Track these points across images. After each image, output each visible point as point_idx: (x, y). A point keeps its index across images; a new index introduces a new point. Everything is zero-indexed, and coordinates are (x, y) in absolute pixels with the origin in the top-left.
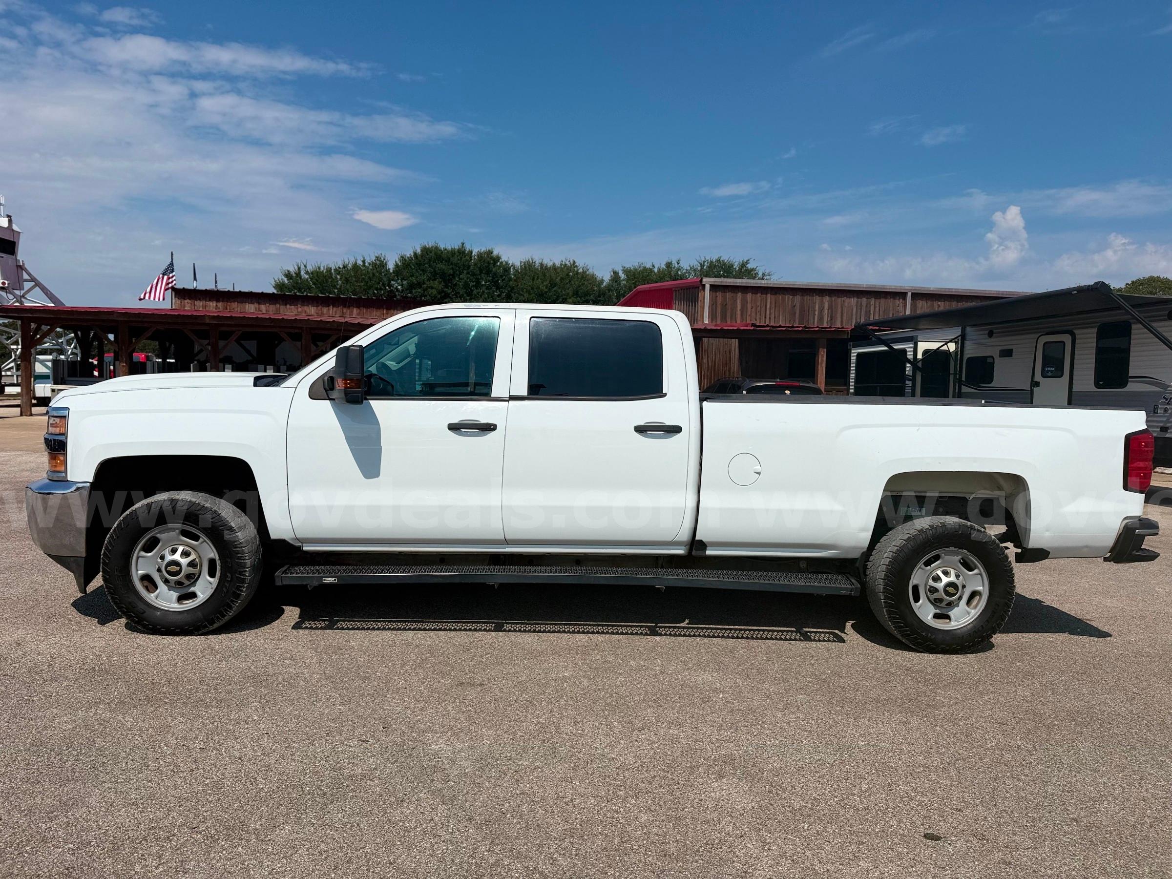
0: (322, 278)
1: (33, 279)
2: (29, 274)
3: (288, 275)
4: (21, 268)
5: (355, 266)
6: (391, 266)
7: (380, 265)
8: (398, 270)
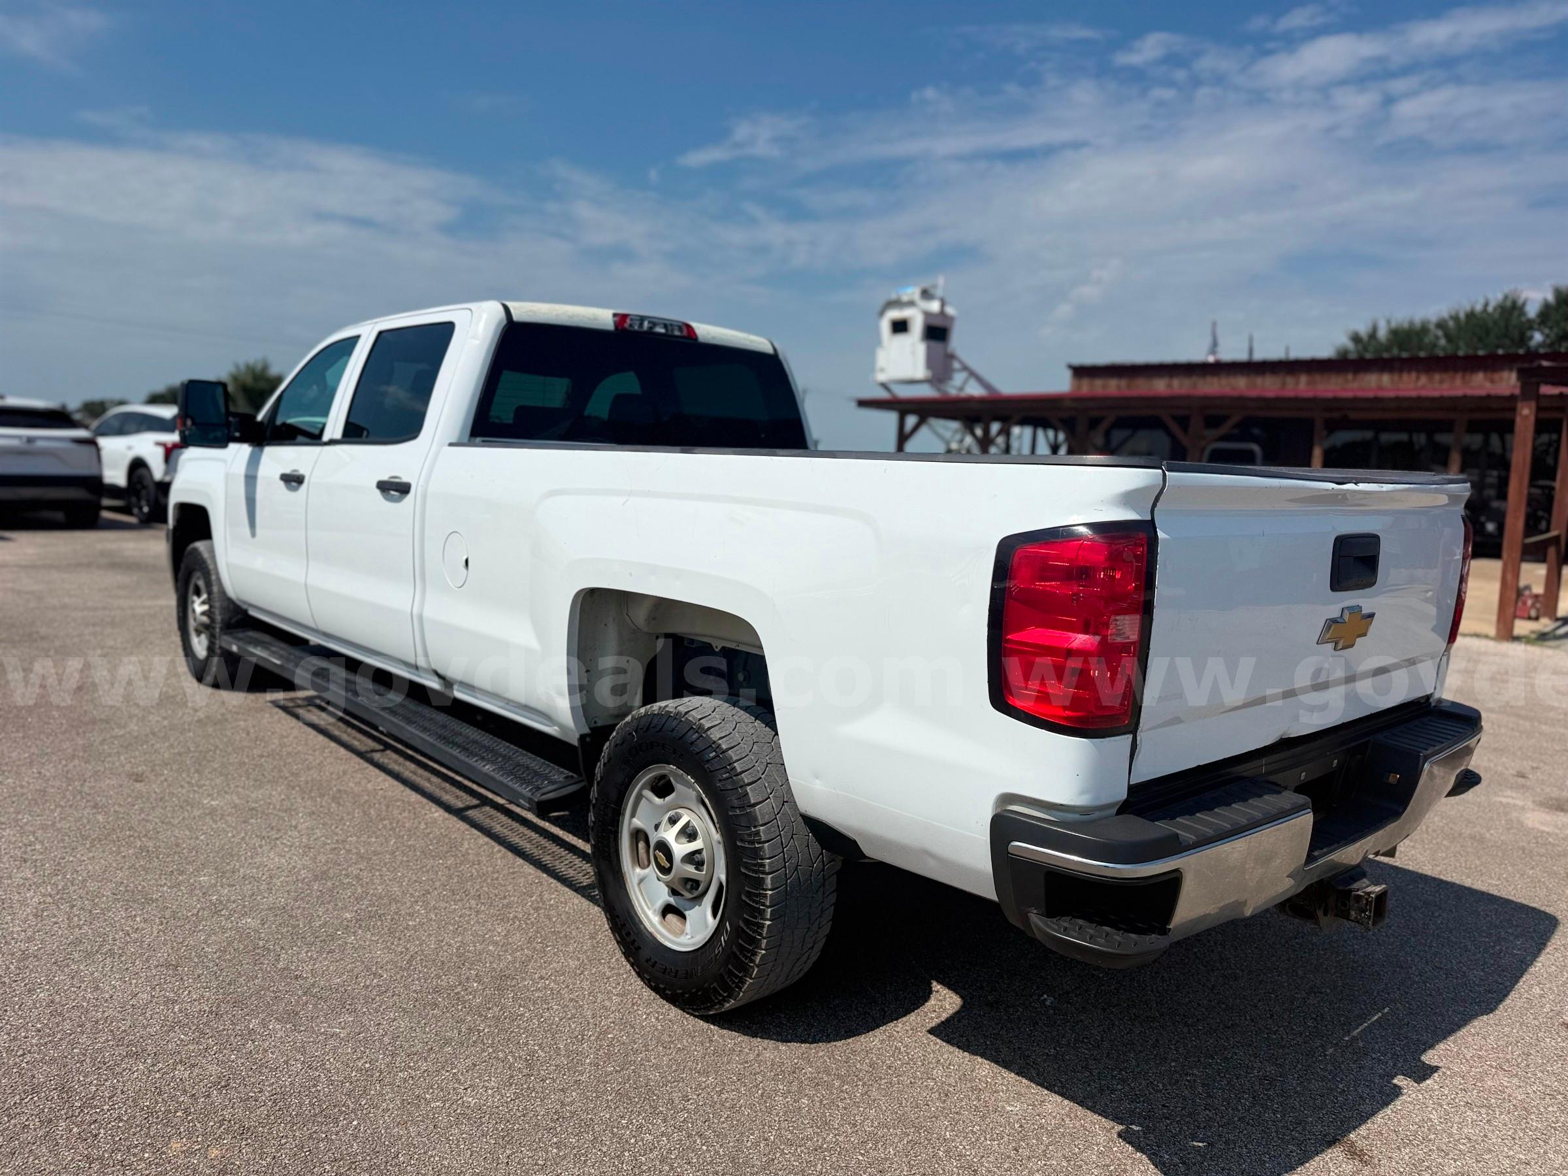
0: (1405, 337)
1: (965, 368)
2: (961, 362)
3: (1356, 338)
4: (951, 357)
5: (1471, 315)
6: (1532, 311)
7: (1511, 309)
8: (1546, 313)
